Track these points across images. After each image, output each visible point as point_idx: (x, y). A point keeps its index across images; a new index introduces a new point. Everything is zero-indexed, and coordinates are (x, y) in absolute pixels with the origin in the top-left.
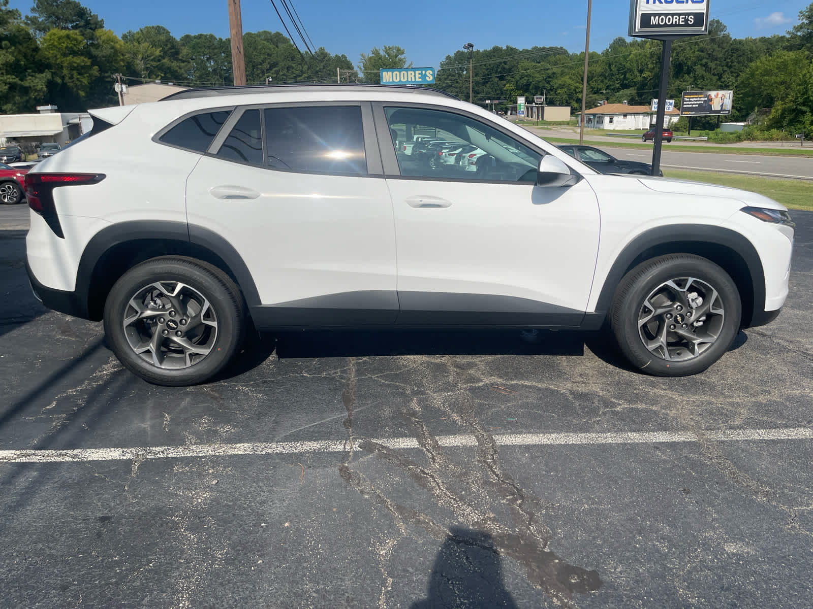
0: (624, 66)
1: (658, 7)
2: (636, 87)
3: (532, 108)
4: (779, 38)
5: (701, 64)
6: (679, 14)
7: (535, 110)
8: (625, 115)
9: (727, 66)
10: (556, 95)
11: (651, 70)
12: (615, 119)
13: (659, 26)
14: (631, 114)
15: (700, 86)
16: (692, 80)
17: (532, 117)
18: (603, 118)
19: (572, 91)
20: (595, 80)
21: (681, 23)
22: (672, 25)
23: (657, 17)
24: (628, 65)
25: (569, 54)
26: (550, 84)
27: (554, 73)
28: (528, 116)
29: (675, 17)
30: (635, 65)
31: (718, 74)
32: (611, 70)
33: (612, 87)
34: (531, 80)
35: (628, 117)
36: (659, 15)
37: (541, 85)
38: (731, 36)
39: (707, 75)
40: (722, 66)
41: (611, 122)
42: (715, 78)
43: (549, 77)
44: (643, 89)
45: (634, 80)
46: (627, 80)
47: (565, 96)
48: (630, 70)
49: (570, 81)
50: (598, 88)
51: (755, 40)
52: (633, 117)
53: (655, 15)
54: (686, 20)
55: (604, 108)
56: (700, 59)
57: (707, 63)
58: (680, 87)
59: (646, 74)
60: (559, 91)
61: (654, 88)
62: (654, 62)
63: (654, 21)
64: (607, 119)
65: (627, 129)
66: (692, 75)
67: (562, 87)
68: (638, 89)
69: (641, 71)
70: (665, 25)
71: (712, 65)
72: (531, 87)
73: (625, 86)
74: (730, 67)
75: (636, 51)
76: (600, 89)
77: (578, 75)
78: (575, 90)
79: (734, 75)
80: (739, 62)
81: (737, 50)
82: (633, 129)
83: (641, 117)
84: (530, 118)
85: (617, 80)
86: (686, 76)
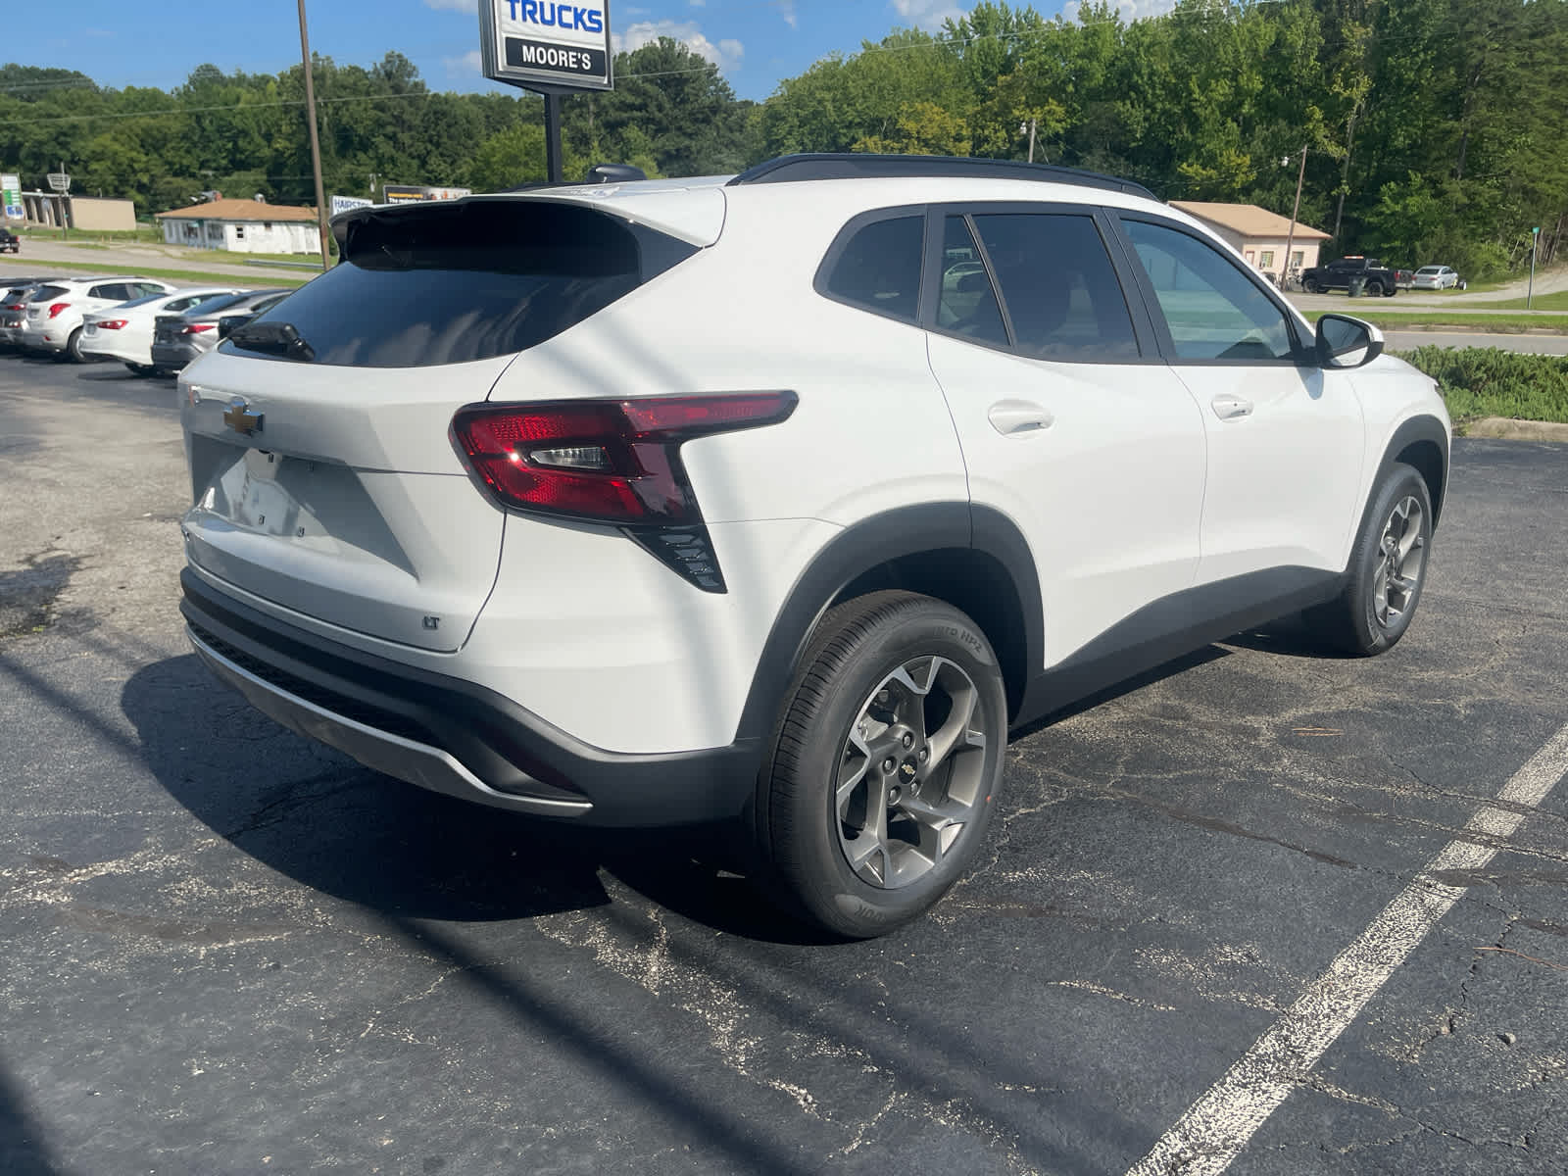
0: (230, 123)
1: (529, 27)
2: (264, 169)
3: (38, 200)
4: (500, 99)
5: (385, 135)
6: (568, 49)
7: (47, 204)
8: (268, 224)
9: (431, 141)
10: (88, 173)
11: (289, 138)
12: (248, 230)
13: (536, 65)
14: (279, 222)
15: (391, 176)
16: (374, 162)
17: (41, 220)
18: (222, 227)
19: (125, 167)
20: (173, 148)
21: (571, 65)
22: (557, 68)
23: (532, 49)
24: (237, 122)
25: (97, 88)
26: (68, 150)
27: (74, 127)
28: (30, 217)
29: (560, 52)
30: (254, 124)
31: (419, 156)
32: (204, 130)
33: (214, 165)
34: (20, 139)
35: (275, 228)
36: (536, 44)
37: (47, 150)
38: (427, 87)
39: (401, 157)
40: (424, 142)
41: (240, 236)
42: (415, 163)
43: (65, 135)
44: (280, 174)
45: (257, 154)
46: (242, 153)
47: (110, 178)
48: (244, 133)
49: (117, 147)
50: (181, 166)
51: (463, 98)
52: (285, 228)
53: (529, 43)
54: (579, 62)
55: (218, 206)
56: (380, 124)
57: (395, 134)
58: (355, 176)
59: (280, 144)
60: (94, 166)
61: (302, 174)
62: (294, 121)
63: (528, 54)
64: (230, 231)
65: (278, 251)
66: (371, 153)
67: (98, 156)
68: (269, 173)
69: (268, 137)
70: (547, 66)
71: (405, 137)
72: (22, 153)
73: (239, 165)
74: (438, 145)
75: (249, 96)
76: (188, 167)
77: (131, 134)
78: (131, 166)
79: (449, 160)
80: (450, 138)
81: (444, 114)
82: (290, 252)
83: (301, 229)
84: (37, 223)
85: (220, 152)
86: (361, 156)
